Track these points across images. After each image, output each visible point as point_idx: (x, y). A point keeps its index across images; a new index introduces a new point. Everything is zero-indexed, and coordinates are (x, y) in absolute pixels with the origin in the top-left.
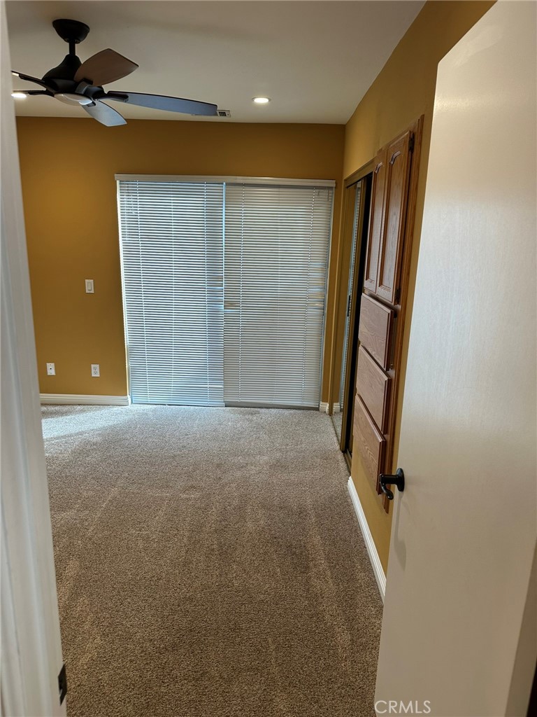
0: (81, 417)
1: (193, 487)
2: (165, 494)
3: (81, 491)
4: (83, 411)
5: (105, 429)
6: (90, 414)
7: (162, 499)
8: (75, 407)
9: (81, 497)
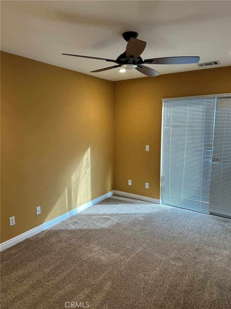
0: (138, 206)
1: (179, 258)
2: (163, 258)
3: (126, 245)
4: (140, 203)
5: (146, 214)
6: (142, 205)
7: (161, 261)
8: (137, 200)
9: (125, 248)
